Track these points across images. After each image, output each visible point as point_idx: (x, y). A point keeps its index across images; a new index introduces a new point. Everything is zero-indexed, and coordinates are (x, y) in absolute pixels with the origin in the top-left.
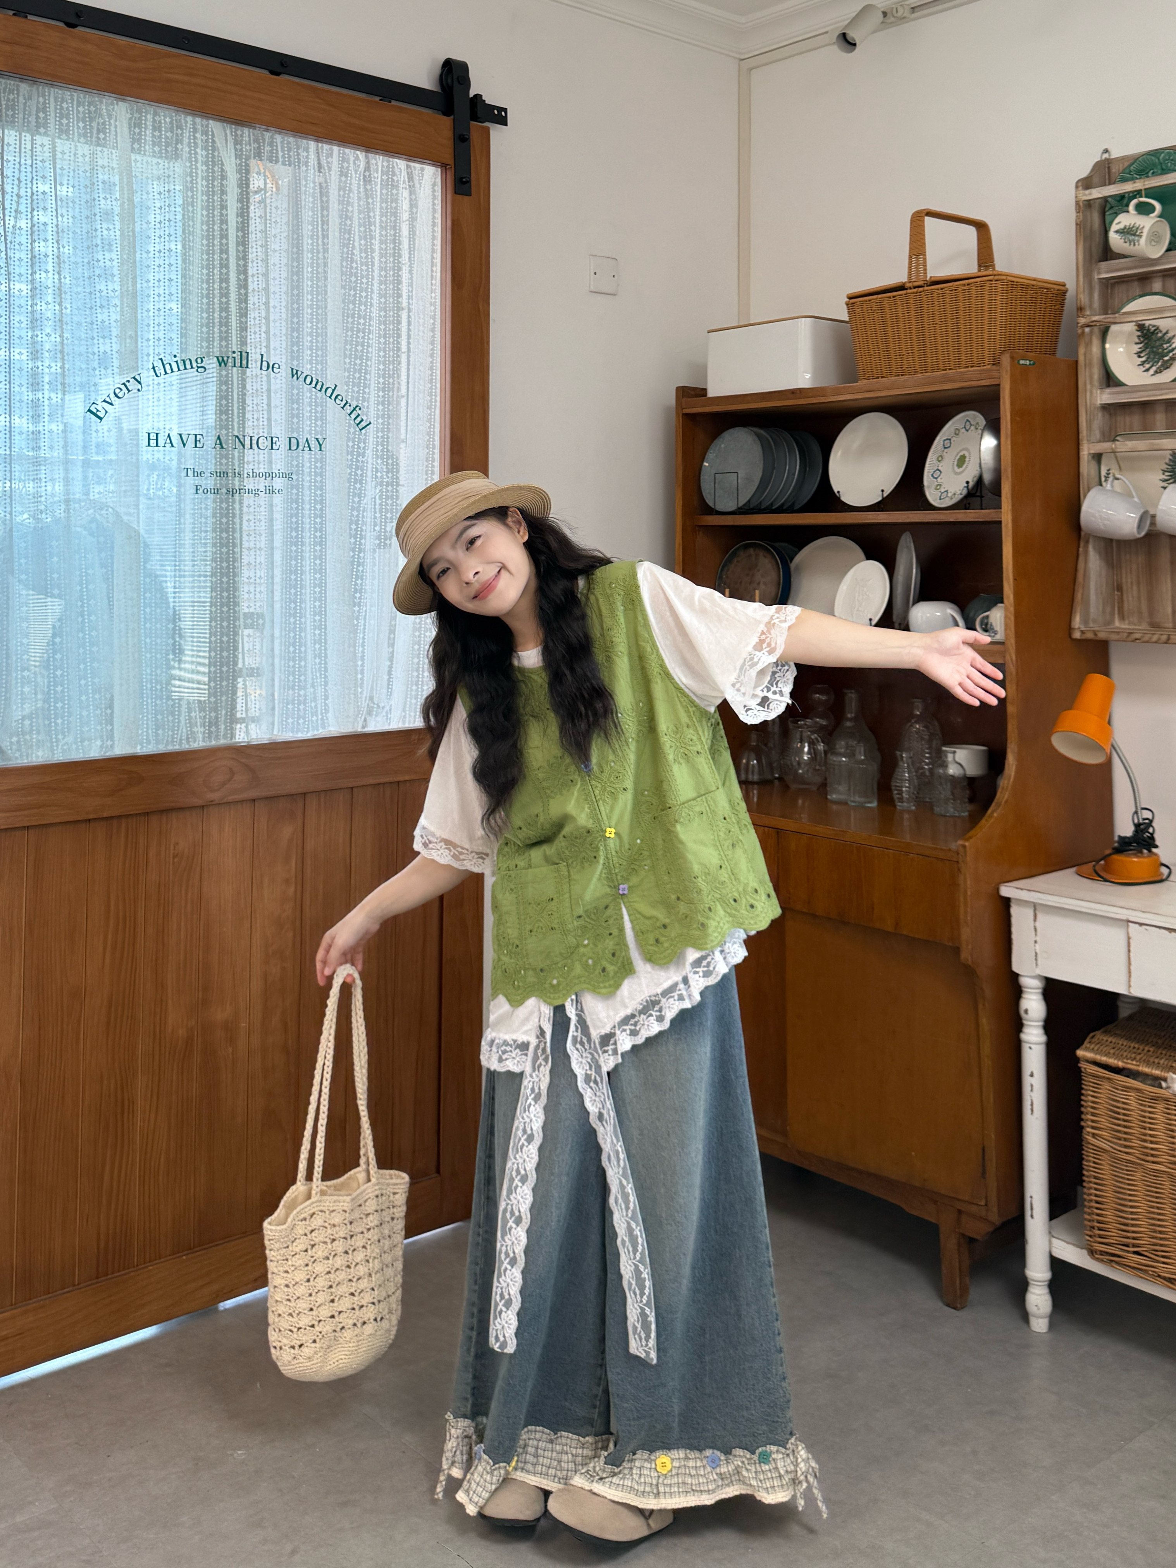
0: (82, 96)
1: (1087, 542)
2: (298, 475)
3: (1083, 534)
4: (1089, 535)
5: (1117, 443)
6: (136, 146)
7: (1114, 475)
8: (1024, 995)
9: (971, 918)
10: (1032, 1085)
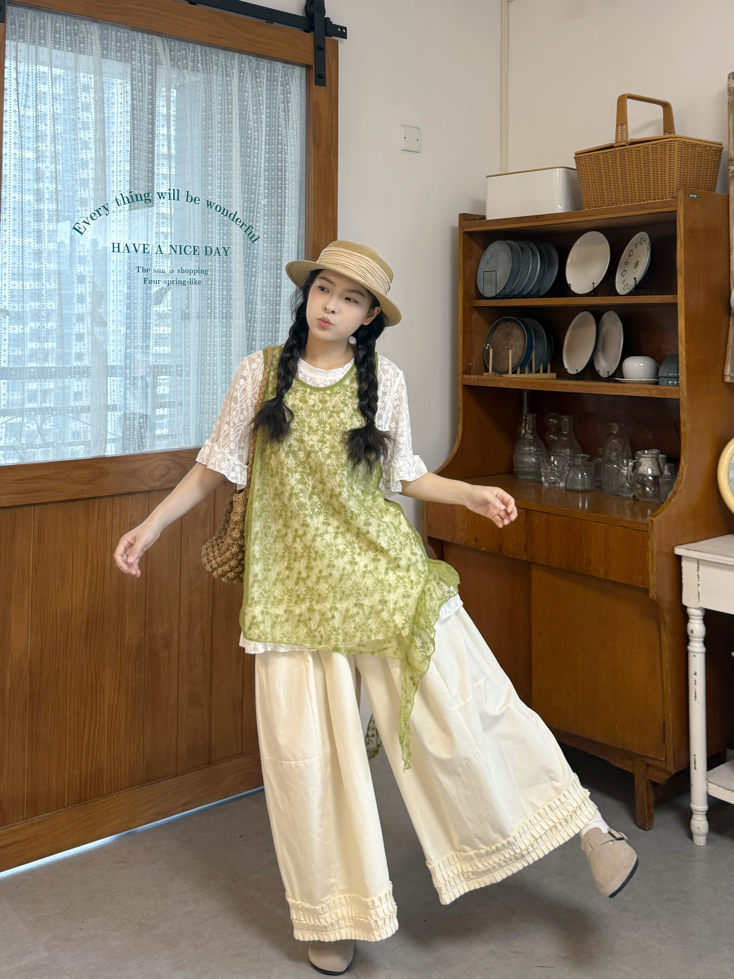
0: (69, 18)
2: (212, 271)
3: (732, 311)
6: (105, 52)
8: (690, 621)
9: (657, 569)
10: (695, 681)
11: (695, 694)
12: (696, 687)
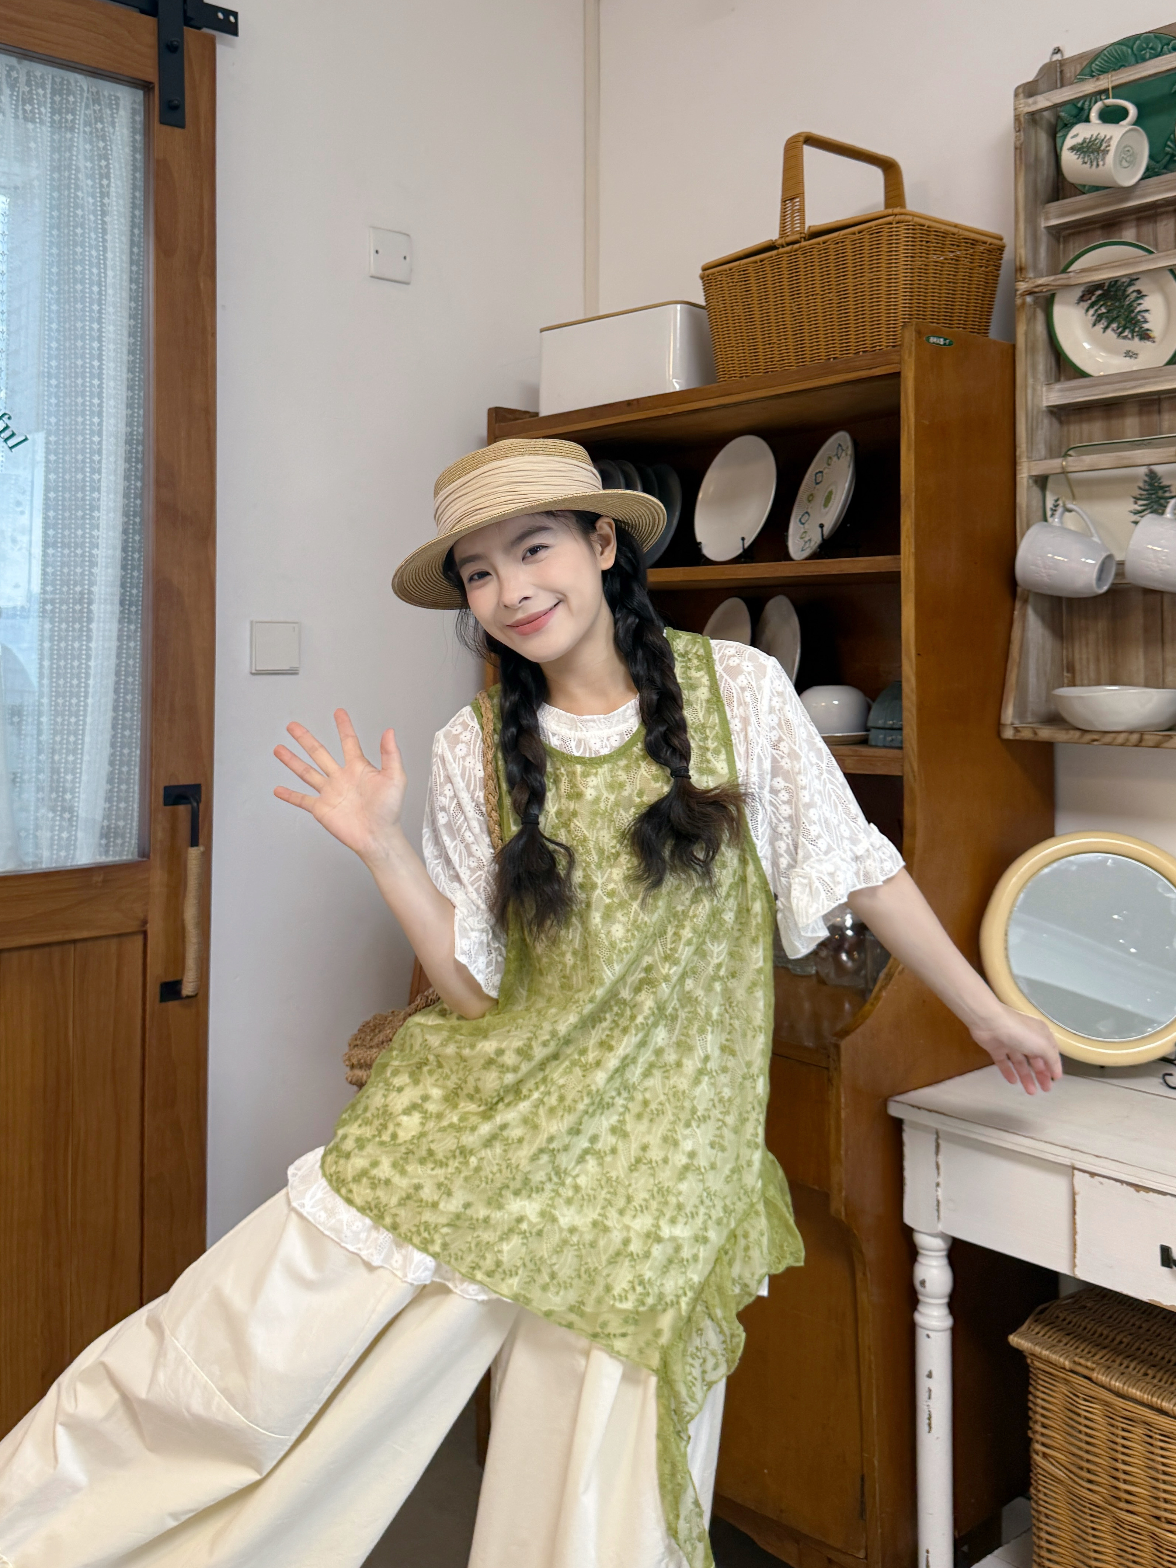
1: (1025, 601)
3: (1019, 590)
4: (1029, 591)
5: (1070, 458)
7: (1064, 506)
8: (921, 1259)
9: (846, 1151)
10: (930, 1391)
11: (930, 1418)
12: (931, 1403)
